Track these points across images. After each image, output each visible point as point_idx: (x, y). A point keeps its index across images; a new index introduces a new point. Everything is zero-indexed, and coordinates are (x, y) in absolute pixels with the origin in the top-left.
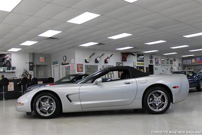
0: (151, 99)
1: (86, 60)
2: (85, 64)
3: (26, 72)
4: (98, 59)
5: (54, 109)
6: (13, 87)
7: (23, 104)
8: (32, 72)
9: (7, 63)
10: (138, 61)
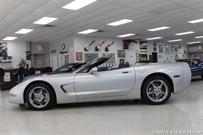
0: (150, 89)
1: (85, 48)
2: (84, 52)
3: (23, 62)
4: (98, 47)
5: (47, 101)
6: (9, 77)
7: (15, 96)
9: (3, 52)
10: (141, 48)
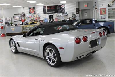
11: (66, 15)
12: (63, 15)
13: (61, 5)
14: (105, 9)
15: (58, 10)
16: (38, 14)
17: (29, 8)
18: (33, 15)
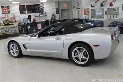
1: (92, 5)
2: (91, 8)
8: (58, 14)
11: (45, 15)
12: (42, 15)
13: (39, 5)
14: (89, 9)
15: (37, 10)
16: (13, 13)
17: (2, 7)
18: (7, 15)
